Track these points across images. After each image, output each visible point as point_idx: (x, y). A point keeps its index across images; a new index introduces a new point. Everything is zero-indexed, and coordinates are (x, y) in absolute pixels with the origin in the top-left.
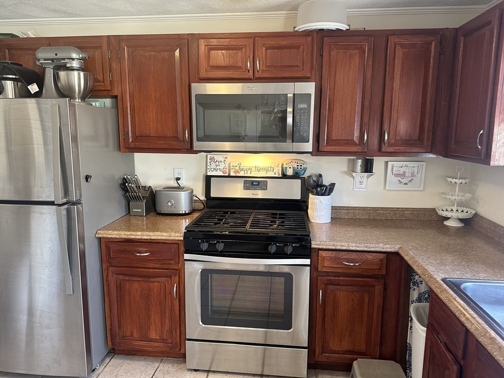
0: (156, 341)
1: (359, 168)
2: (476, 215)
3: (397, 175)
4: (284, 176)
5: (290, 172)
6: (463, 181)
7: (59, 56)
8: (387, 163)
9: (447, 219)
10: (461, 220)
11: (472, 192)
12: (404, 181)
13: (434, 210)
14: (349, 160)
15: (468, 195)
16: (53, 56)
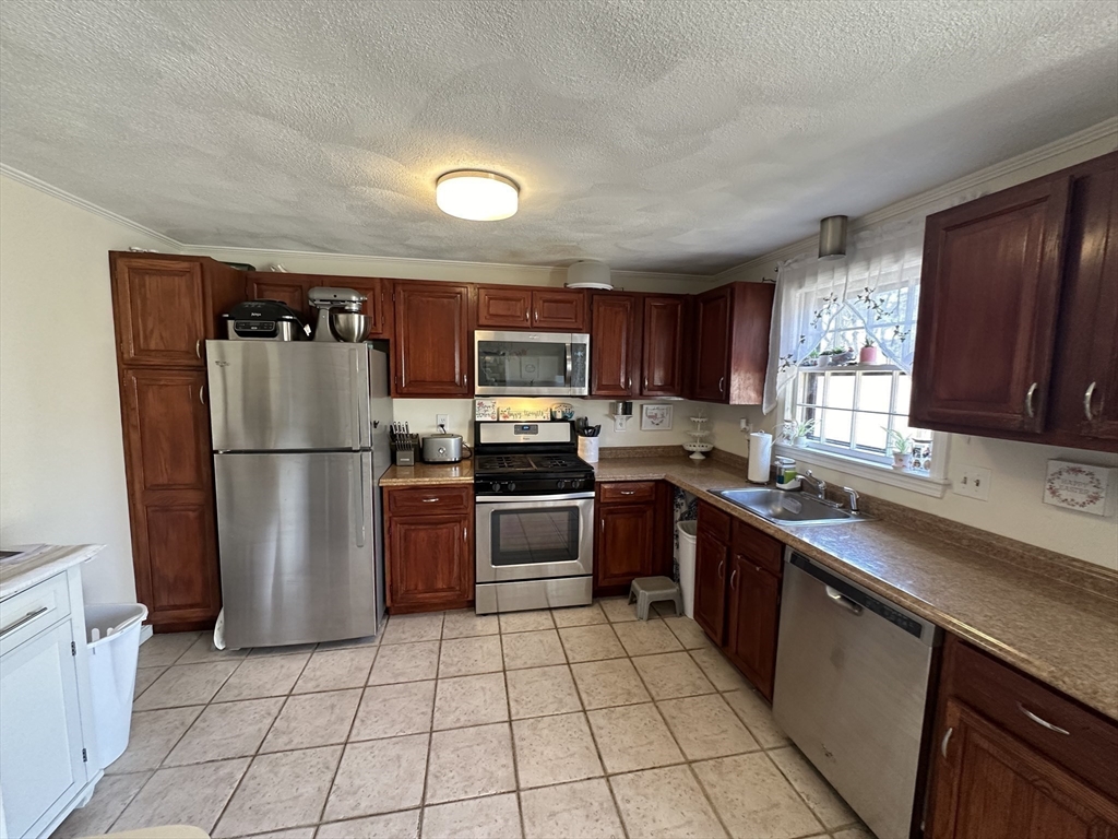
0: (443, 590)
1: (620, 411)
2: (714, 448)
3: (650, 417)
4: (553, 420)
5: (559, 416)
6: (704, 420)
7: (339, 298)
8: (642, 406)
9: (692, 453)
10: (703, 453)
11: (710, 429)
12: (656, 422)
13: (681, 446)
14: (611, 404)
15: (707, 433)
16: (331, 297)
